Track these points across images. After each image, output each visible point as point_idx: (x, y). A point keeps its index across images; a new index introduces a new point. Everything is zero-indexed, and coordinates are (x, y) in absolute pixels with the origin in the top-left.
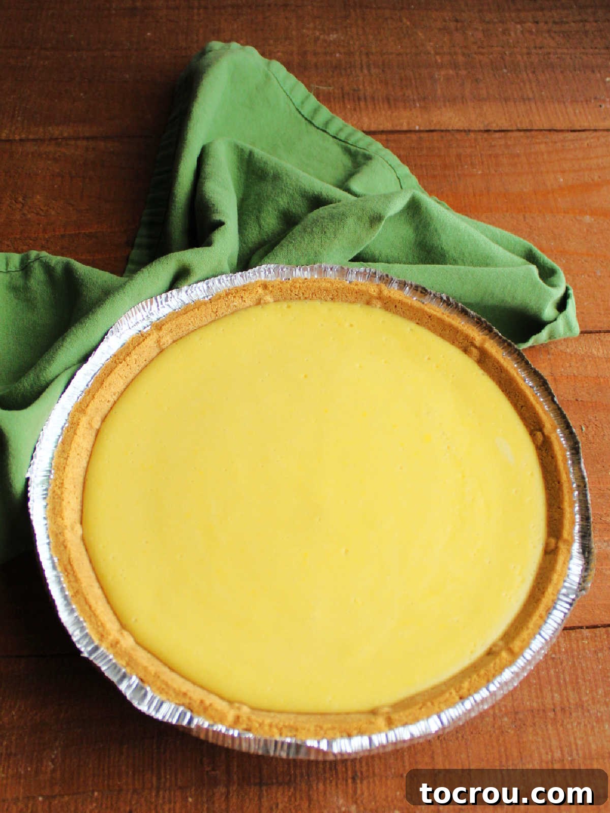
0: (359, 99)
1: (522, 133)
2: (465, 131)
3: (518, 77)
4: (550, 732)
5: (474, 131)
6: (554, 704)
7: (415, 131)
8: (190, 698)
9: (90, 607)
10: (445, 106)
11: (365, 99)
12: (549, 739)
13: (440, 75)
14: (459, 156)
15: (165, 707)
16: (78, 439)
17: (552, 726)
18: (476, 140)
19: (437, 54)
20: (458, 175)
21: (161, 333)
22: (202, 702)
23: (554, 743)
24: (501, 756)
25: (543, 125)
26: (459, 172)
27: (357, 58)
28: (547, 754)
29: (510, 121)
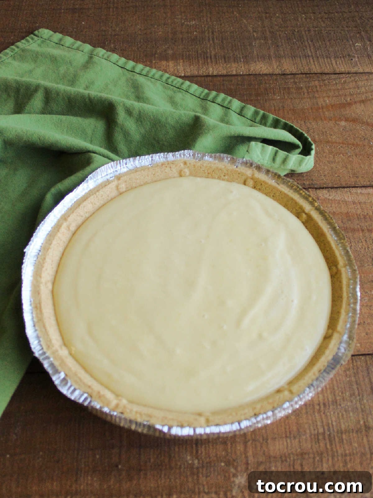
0: (207, 57)
1: (304, 75)
2: (270, 74)
3: (302, 43)
4: (317, 417)
5: (276, 75)
6: (319, 401)
7: (241, 75)
8: (92, 389)
9: (46, 330)
10: (258, 61)
11: (211, 58)
12: (316, 422)
13: (256, 43)
14: (266, 89)
15: (77, 393)
16: (59, 235)
17: (318, 414)
18: (276, 79)
19: (254, 31)
20: (266, 99)
21: (120, 181)
22: (99, 392)
23: (319, 423)
24: (286, 432)
25: (317, 71)
26: (266, 98)
27: (206, 34)
28: (314, 430)
29: (297, 69)
